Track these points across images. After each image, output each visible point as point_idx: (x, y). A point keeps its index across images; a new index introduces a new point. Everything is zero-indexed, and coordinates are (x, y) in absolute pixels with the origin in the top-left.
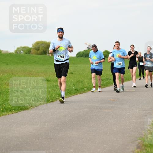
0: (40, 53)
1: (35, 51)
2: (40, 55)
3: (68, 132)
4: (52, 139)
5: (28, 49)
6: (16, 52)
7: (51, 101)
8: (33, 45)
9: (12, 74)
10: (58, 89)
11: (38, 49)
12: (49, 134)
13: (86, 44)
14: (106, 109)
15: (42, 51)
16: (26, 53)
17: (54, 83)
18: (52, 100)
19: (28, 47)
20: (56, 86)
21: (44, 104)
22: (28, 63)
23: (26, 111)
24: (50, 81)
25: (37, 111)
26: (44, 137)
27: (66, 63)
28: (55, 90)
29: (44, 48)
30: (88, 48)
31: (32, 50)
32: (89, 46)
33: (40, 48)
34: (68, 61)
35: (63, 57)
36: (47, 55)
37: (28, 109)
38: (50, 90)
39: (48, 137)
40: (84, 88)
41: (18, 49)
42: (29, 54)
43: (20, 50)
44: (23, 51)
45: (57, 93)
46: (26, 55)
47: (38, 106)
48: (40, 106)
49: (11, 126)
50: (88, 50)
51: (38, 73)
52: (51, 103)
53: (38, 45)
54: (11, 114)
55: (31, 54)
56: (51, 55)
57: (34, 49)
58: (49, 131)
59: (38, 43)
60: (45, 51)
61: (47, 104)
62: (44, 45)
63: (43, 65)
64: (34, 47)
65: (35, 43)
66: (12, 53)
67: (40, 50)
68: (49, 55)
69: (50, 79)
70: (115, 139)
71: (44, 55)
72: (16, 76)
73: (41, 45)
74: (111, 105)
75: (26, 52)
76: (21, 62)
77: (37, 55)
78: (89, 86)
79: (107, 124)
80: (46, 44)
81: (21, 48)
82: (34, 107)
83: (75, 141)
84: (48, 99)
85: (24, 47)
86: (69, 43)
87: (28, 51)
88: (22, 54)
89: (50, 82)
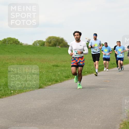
0: (52, 45)
1: (48, 44)
2: (52, 46)
3: (73, 105)
4: (61, 111)
5: (42, 42)
6: (34, 44)
7: (59, 81)
8: (46, 39)
9: (31, 61)
10: (65, 73)
11: (50, 43)
12: (59, 107)
13: (86, 39)
14: (101, 88)
15: (53, 43)
16: (41, 46)
17: (62, 68)
18: (61, 81)
19: (43, 41)
20: (63, 70)
21: (54, 84)
22: (43, 53)
23: (41, 89)
24: (59, 66)
25: (49, 89)
26: (54, 109)
27: (99, 53)
28: (62, 73)
29: (55, 41)
30: (88, 41)
31: (45, 43)
32: (89, 40)
33: (52, 42)
34: (99, 52)
35: (97, 50)
36: (57, 47)
37: (42, 87)
38: (59, 73)
39: (58, 109)
40: (84, 72)
41: (35, 42)
42: (43, 46)
43: (36, 43)
44: (39, 43)
45: (64, 76)
46: (41, 47)
47: (50, 85)
48: (52, 85)
49: (30, 100)
50: (88, 43)
51: (50, 60)
52: (60, 83)
53: (50, 39)
54: (29, 91)
55: (45, 46)
56: (60, 47)
57: (47, 42)
58: (58, 104)
59: (50, 38)
60: (55, 43)
61: (57, 84)
62: (55, 39)
63: (54, 54)
64: (47, 41)
65: (48, 38)
66: (31, 45)
67: (52, 43)
68: (58, 47)
69: (59, 65)
70: (108, 111)
71: (55, 47)
72: (33, 63)
73: (52, 39)
74: (105, 85)
75: (41, 44)
76: (37, 52)
77: (49, 47)
78: (88, 71)
79: (102, 99)
80: (56, 39)
81: (37, 42)
82: (47, 86)
83: (78, 112)
84: (58, 80)
85: (40, 41)
86: (100, 42)
87: (42, 44)
88: (38, 46)
89: (59, 68)
